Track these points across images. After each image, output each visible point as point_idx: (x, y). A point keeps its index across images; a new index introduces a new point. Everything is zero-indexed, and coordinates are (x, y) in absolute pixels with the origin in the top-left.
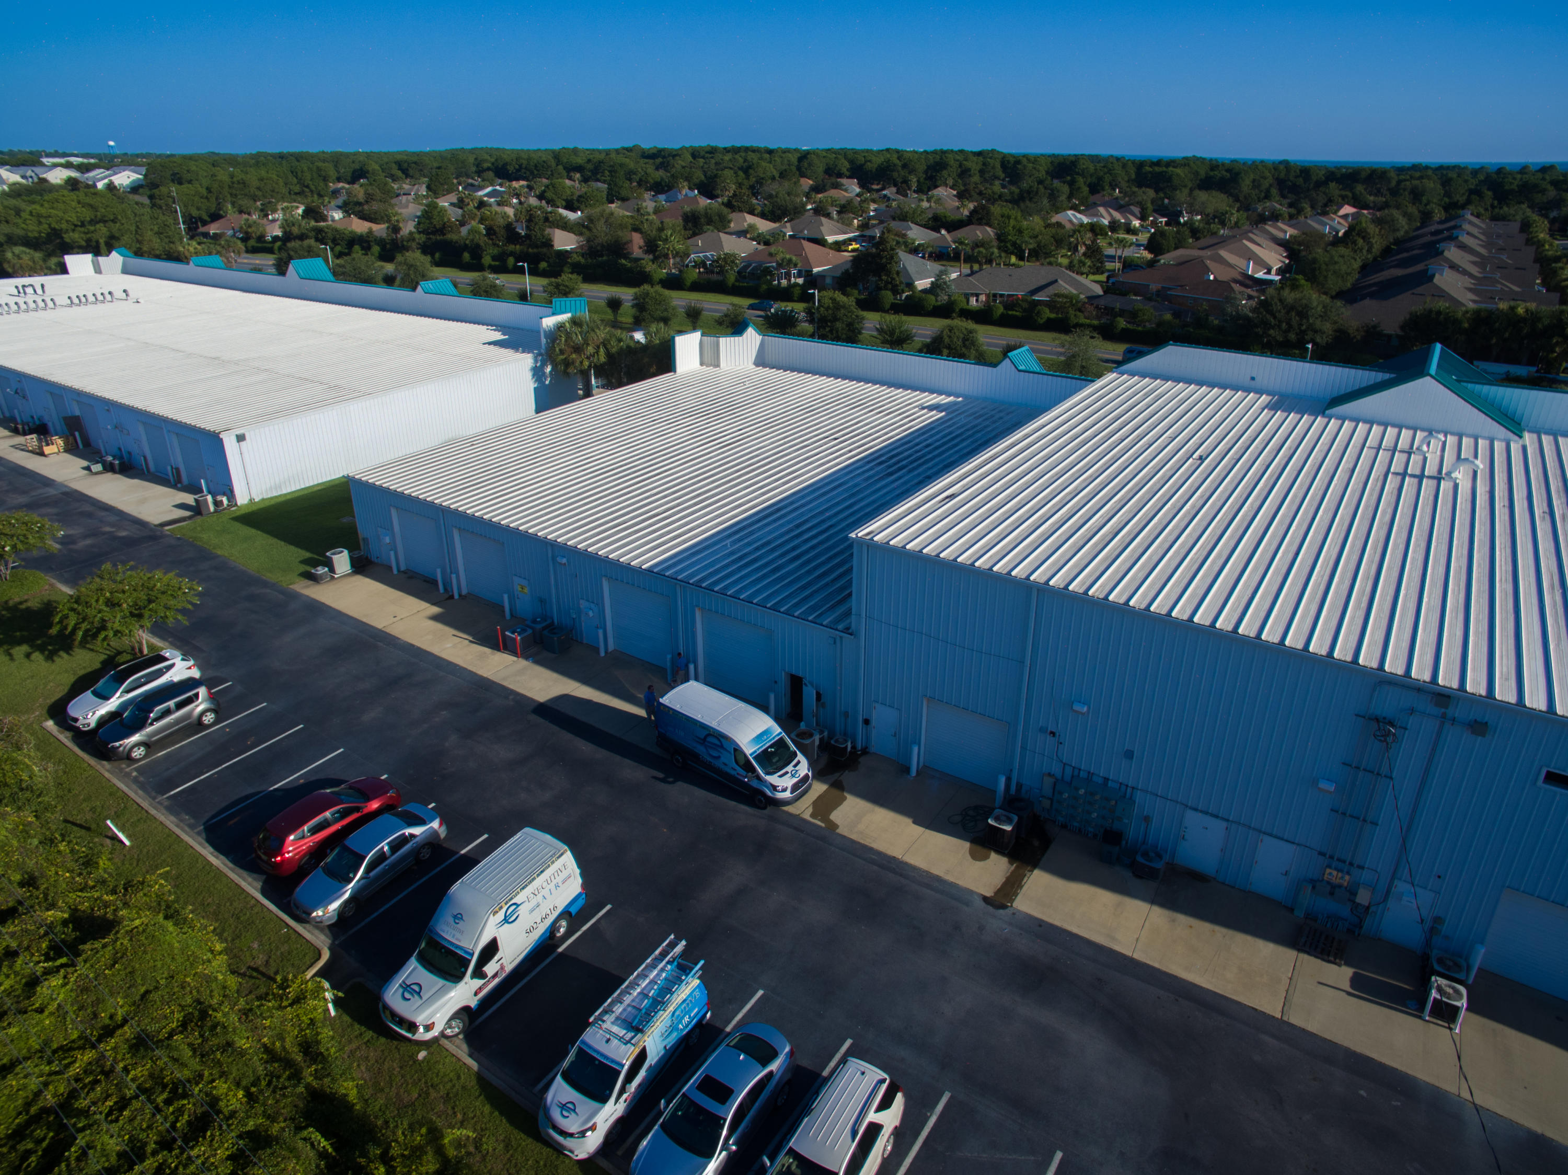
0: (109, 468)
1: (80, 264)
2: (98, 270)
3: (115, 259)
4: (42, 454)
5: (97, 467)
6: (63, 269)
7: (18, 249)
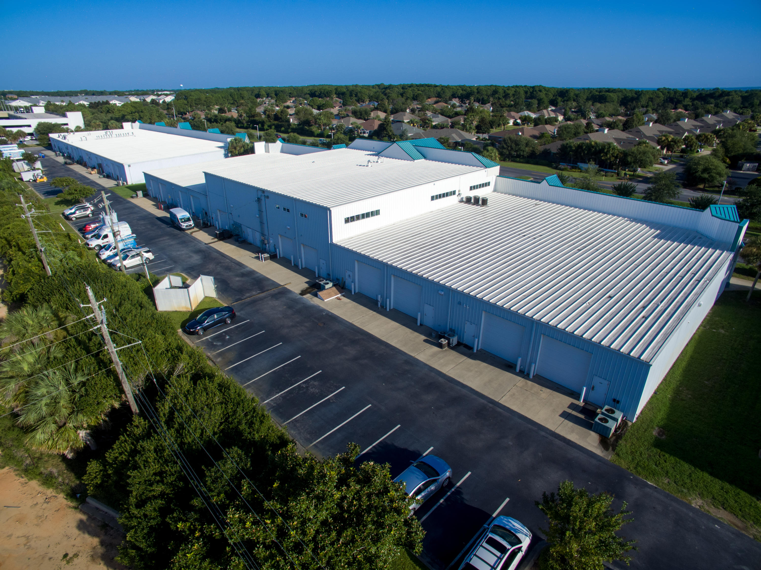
0: (104, 177)
1: (126, 125)
2: (132, 128)
3: (137, 124)
4: (91, 174)
5: (102, 176)
6: (122, 127)
7: (112, 121)
